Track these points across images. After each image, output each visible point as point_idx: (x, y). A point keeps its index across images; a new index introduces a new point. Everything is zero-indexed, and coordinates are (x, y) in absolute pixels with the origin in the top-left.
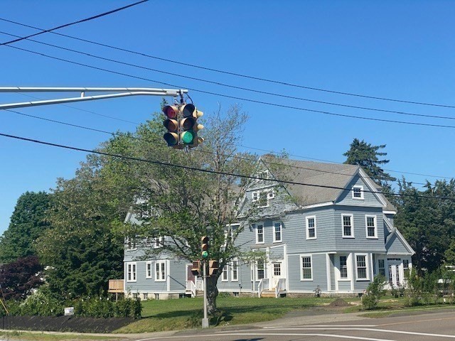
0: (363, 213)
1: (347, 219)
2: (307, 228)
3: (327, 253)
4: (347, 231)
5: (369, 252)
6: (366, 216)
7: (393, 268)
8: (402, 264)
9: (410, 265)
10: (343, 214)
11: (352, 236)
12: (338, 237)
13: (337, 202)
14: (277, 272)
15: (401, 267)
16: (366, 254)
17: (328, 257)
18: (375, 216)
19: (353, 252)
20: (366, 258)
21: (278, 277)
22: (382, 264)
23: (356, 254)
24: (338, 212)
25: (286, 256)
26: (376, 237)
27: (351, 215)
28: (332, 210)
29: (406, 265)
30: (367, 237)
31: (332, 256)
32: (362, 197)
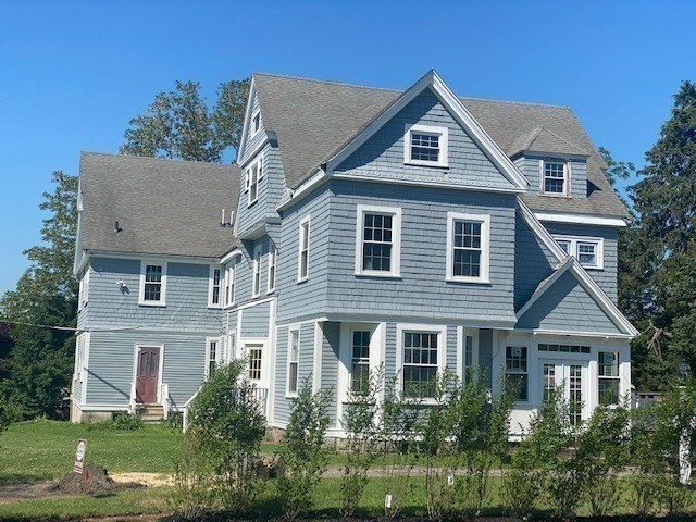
0: (442, 206)
2: (301, 249)
3: (316, 321)
4: (377, 255)
5: (452, 323)
6: (452, 215)
8: (594, 365)
10: (363, 207)
11: (395, 271)
13: (343, 166)
14: (255, 369)
16: (442, 329)
18: (484, 219)
19: (392, 320)
20: (440, 338)
22: (517, 360)
23: (401, 327)
24: (343, 199)
25: (273, 328)
26: (485, 278)
27: (396, 211)
30: (450, 277)
32: (443, 160)
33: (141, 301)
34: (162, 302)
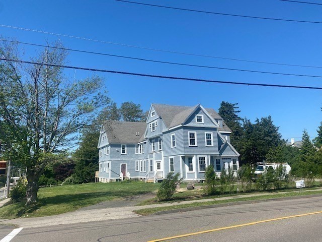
0: (204, 131)
1: (192, 135)
2: (172, 141)
3: (180, 156)
4: (192, 142)
5: (207, 155)
6: (206, 133)
7: (226, 164)
8: (232, 162)
9: (237, 162)
10: (189, 132)
11: (196, 145)
12: (185, 145)
13: (185, 124)
14: (159, 167)
15: (231, 164)
16: (206, 156)
17: (181, 158)
18: (212, 133)
19: (197, 155)
20: (206, 158)
21: (159, 170)
22: (218, 162)
23: (198, 156)
24: (185, 130)
25: (163, 158)
26: (212, 145)
27: (195, 132)
28: (182, 129)
29: (234, 162)
30: (206, 145)
31: (183, 158)
32: (203, 122)
33: (121, 153)
34: (126, 153)
